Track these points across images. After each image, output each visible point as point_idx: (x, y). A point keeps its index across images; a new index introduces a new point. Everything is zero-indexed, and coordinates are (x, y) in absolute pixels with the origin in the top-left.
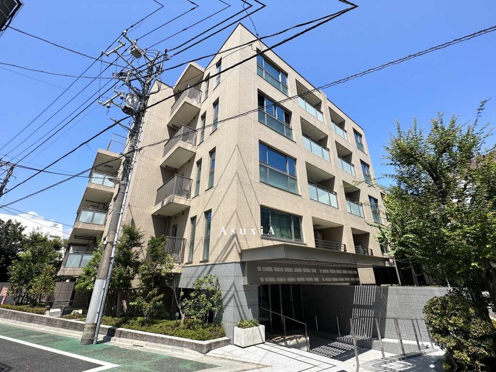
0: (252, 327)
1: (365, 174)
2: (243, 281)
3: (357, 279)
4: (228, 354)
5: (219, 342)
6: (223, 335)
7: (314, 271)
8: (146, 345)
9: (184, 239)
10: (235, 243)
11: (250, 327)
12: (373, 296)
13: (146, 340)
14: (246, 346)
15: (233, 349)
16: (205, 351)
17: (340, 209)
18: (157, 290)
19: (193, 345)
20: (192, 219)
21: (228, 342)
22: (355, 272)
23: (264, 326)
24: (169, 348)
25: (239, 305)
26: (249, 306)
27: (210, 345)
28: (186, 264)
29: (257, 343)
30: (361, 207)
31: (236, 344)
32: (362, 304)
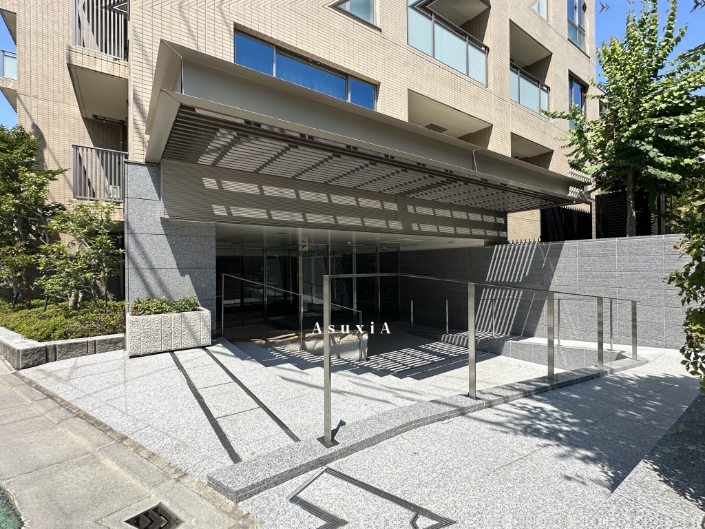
1: (571, 23)
3: (502, 234)
7: (392, 207)
12: (528, 264)
16: (20, 363)
17: (491, 87)
26: (183, 270)
30: (544, 95)
32: (503, 280)
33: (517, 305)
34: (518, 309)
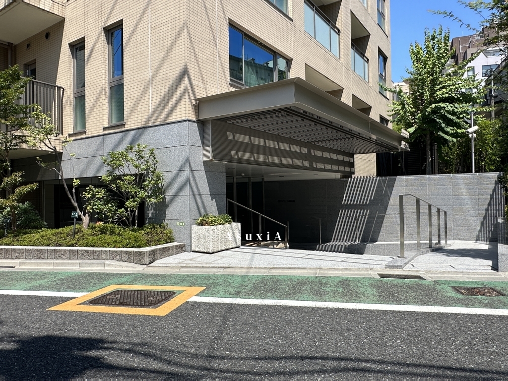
0: (223, 224)
1: (378, 10)
2: (203, 154)
3: (352, 169)
4: (189, 262)
5: (168, 248)
6: (170, 239)
7: (305, 151)
8: (20, 264)
9: (59, 88)
10: (186, 89)
11: (220, 224)
12: (372, 192)
13: (17, 258)
14: (215, 250)
15: (194, 256)
16: (148, 260)
17: (342, 61)
18: (21, 176)
19: (123, 255)
20: (72, 46)
21: (181, 249)
22: (351, 160)
23: (239, 224)
24: (73, 264)
25: (196, 193)
26: (213, 196)
27: (153, 252)
28: (70, 135)
29: (230, 247)
30: (366, 65)
31: (197, 249)
32: (355, 203)
33: (366, 221)
34: (366, 223)
